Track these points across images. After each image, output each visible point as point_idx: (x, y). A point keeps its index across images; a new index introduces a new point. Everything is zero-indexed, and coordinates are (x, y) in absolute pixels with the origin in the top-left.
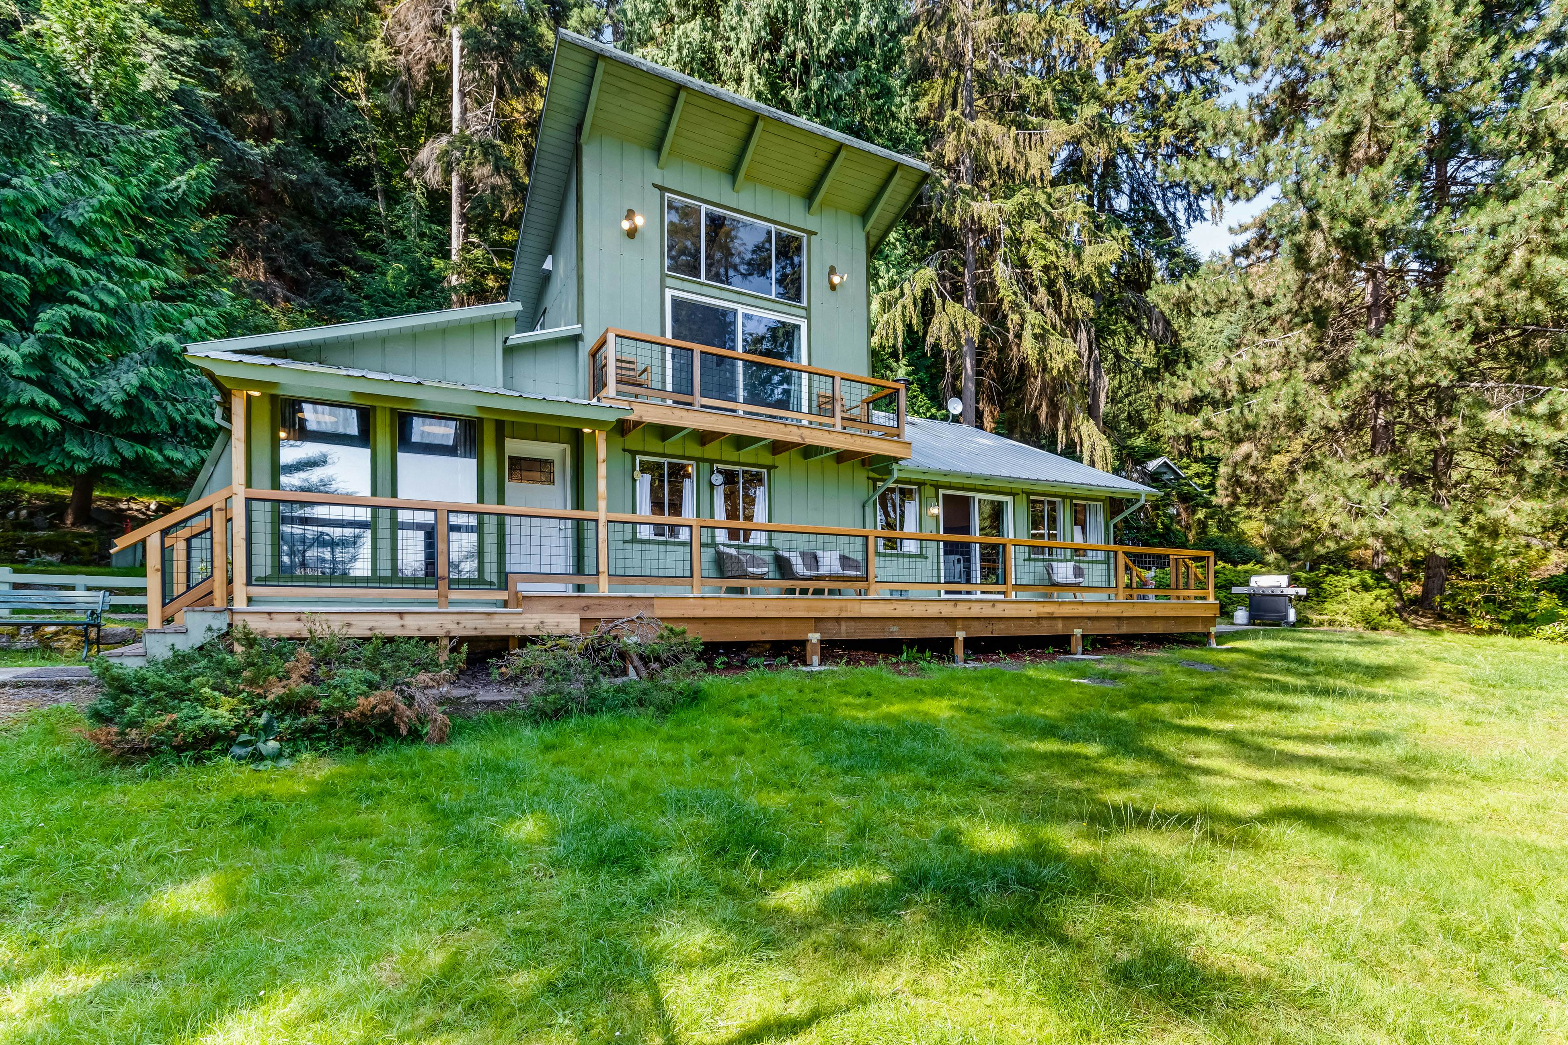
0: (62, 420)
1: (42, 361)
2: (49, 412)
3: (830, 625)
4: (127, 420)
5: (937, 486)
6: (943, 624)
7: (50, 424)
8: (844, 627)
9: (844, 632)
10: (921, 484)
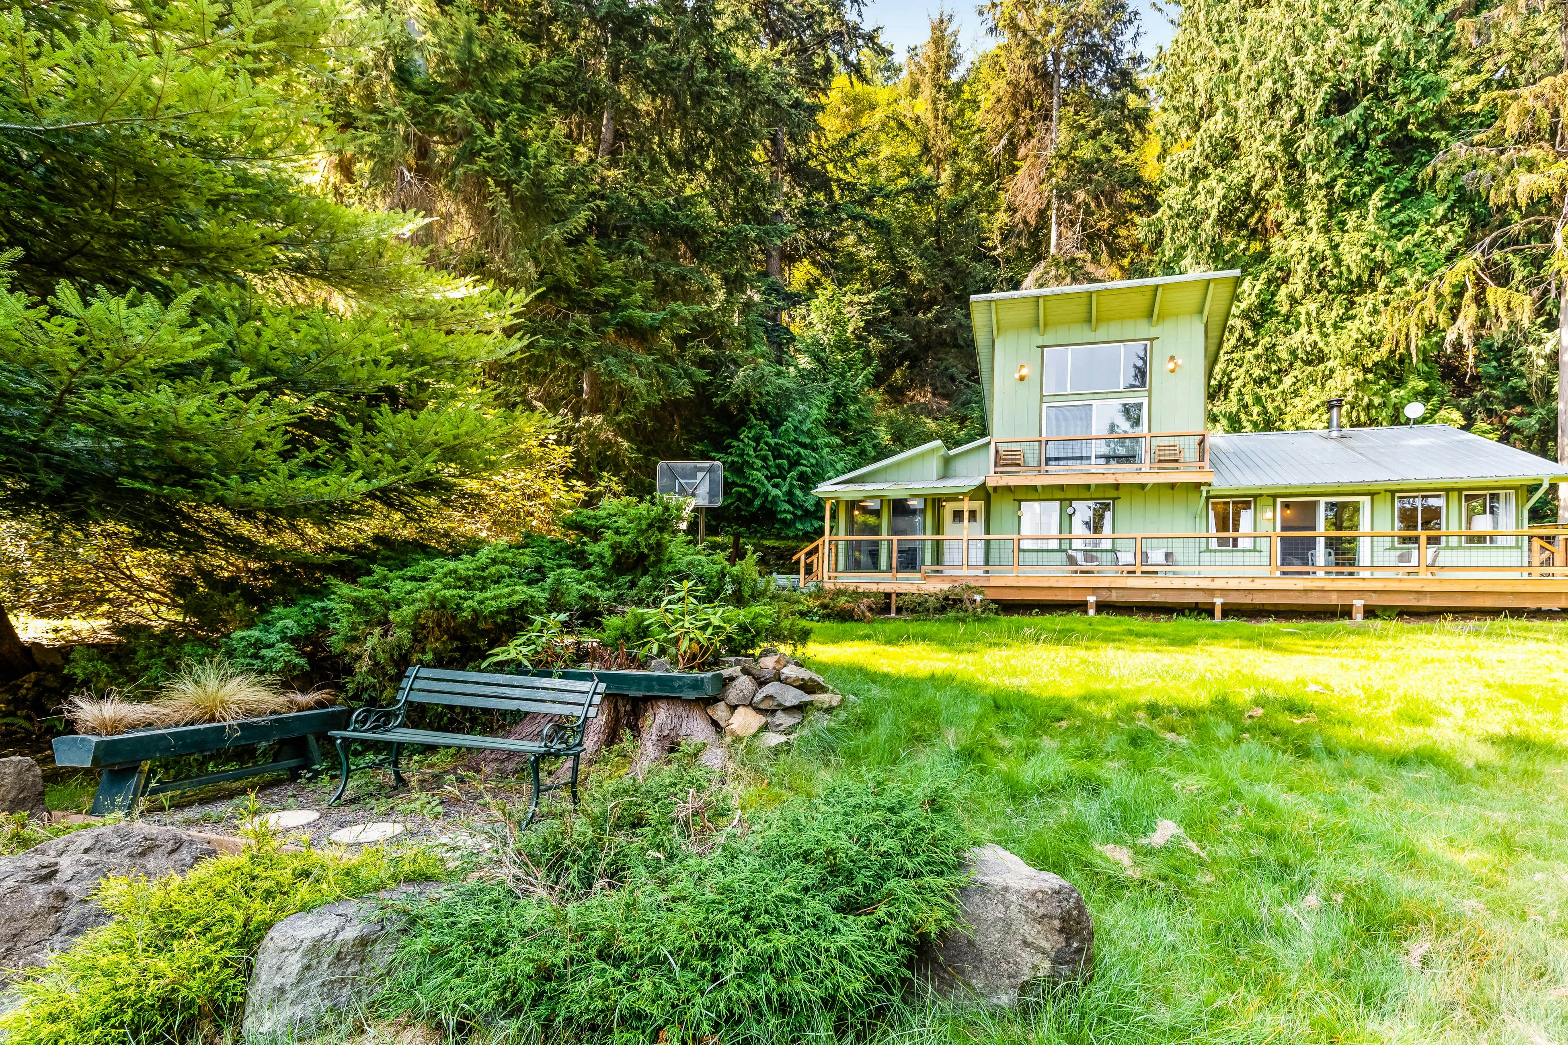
0: (793, 513)
1: (790, 493)
2: (789, 512)
3: (1104, 592)
4: (816, 511)
5: (1274, 497)
6: (1201, 593)
7: (789, 516)
8: (1114, 592)
9: (1114, 597)
10: (1256, 497)
